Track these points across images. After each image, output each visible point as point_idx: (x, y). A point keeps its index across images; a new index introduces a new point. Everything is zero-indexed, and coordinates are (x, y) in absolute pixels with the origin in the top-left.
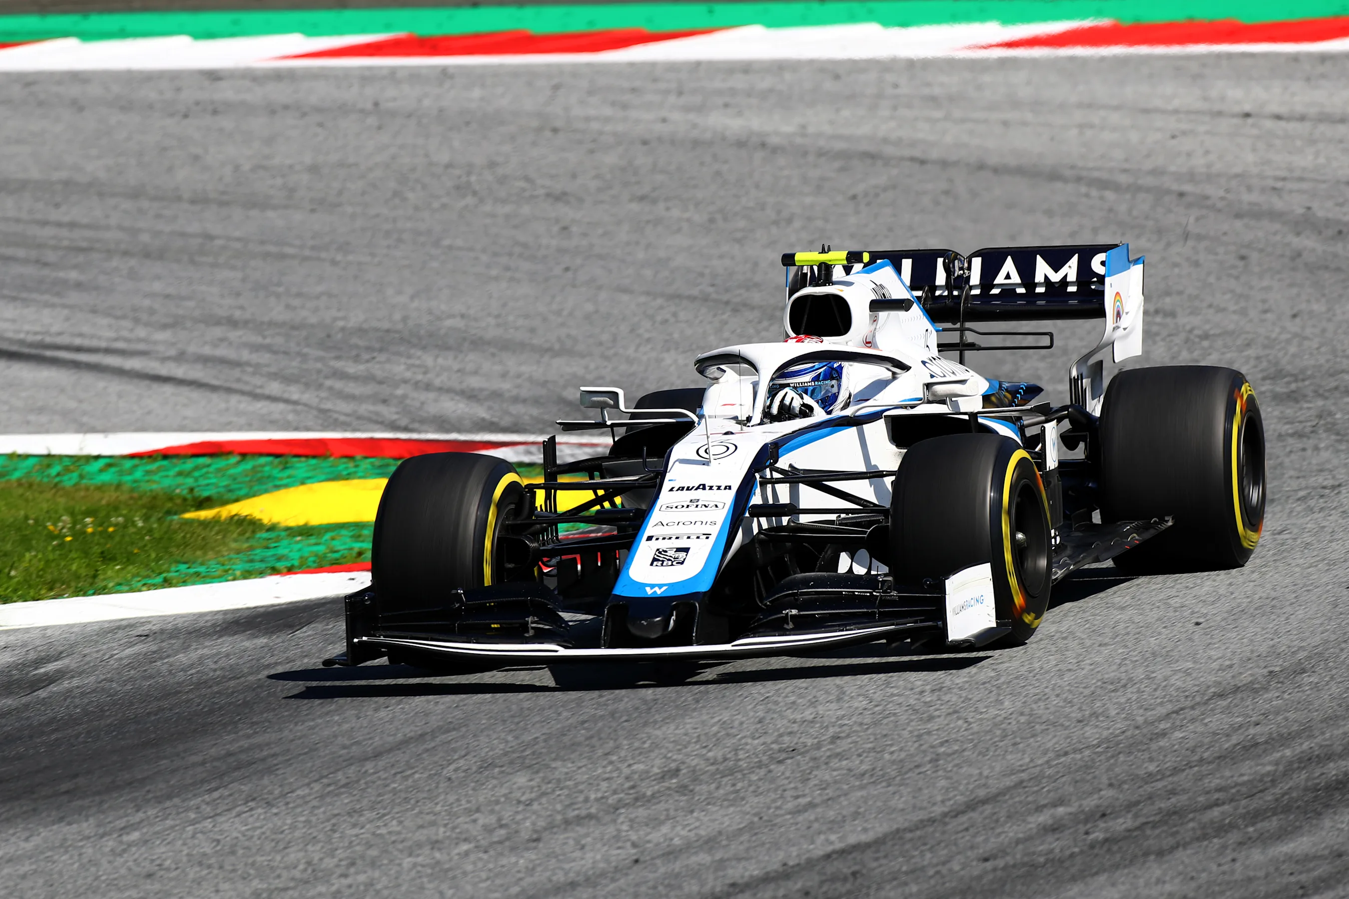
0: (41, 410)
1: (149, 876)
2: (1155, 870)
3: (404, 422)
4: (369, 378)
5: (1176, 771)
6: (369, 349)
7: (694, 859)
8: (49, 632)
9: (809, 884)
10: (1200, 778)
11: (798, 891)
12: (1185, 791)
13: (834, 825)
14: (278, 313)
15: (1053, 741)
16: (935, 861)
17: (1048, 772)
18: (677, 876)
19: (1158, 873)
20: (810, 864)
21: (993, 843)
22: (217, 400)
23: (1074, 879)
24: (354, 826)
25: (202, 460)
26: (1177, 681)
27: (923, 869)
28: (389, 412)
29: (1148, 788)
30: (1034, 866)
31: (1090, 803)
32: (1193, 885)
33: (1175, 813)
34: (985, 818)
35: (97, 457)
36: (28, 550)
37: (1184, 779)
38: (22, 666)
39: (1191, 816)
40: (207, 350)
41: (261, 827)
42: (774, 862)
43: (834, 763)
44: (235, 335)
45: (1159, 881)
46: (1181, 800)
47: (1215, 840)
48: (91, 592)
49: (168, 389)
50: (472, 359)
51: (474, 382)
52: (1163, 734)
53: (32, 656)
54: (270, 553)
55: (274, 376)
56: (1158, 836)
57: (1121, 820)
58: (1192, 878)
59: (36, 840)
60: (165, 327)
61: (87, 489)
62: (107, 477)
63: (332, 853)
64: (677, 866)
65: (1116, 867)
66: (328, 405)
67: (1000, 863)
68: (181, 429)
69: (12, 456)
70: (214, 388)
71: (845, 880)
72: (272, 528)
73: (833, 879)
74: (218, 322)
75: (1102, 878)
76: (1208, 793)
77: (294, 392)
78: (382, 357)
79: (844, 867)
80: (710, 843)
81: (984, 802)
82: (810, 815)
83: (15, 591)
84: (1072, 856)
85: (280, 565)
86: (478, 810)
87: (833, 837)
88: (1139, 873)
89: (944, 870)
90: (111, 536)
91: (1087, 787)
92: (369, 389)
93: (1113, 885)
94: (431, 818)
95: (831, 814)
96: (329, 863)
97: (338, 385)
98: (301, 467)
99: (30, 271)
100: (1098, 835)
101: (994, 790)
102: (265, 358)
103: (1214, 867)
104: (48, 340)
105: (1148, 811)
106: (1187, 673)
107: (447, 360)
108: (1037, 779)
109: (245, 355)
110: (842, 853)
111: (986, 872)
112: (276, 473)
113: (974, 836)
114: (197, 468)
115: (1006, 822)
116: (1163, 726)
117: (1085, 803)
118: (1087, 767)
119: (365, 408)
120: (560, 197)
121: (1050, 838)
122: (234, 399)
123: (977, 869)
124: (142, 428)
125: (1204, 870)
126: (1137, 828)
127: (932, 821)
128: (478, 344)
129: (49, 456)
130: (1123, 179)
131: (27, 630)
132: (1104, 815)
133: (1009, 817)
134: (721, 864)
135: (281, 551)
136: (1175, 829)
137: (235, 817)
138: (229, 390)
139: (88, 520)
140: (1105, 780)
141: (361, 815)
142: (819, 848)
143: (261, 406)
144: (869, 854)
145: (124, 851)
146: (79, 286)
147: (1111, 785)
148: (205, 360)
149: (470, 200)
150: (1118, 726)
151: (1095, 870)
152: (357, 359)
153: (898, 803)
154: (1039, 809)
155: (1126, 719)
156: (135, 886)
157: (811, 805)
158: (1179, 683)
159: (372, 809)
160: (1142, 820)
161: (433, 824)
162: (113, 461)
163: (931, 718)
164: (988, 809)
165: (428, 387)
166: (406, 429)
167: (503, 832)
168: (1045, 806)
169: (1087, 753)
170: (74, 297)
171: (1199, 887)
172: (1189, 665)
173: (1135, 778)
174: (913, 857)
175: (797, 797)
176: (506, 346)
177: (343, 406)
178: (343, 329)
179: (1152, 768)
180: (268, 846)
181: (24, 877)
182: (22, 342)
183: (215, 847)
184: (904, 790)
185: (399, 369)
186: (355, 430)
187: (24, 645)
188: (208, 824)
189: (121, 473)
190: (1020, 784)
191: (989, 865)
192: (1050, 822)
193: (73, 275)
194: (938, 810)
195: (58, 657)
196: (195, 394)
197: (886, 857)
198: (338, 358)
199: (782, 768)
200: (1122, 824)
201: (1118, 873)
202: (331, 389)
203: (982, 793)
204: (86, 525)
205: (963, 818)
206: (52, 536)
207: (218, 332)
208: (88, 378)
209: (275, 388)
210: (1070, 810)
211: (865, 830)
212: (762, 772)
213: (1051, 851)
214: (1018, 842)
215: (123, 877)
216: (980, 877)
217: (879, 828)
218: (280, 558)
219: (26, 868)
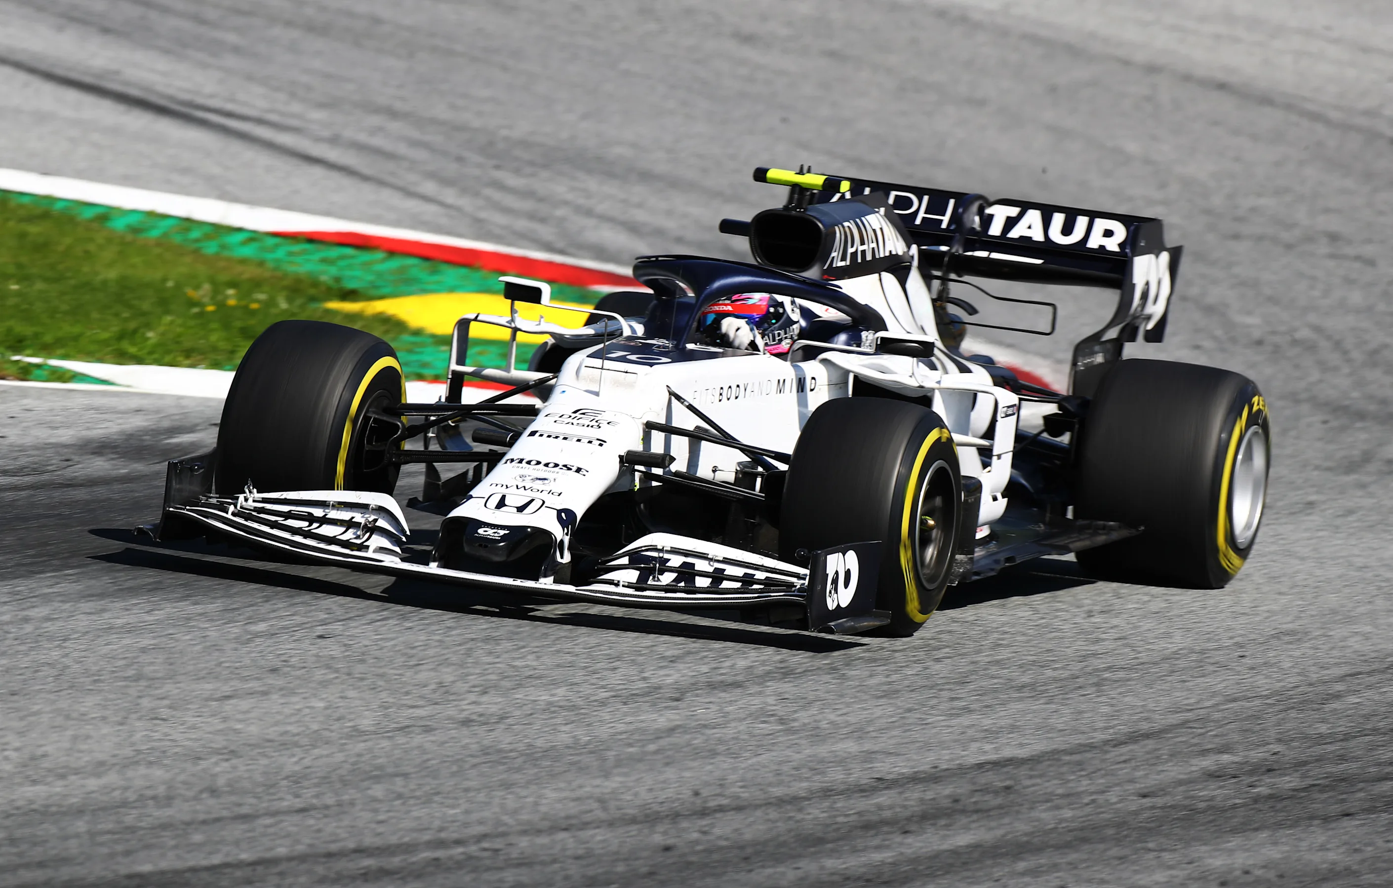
0: (185, 171)
1: (274, 670)
2: (1319, 836)
3: (560, 245)
4: (529, 194)
5: (1347, 737)
6: (532, 163)
7: (840, 746)
8: (184, 402)
9: (959, 791)
10: (1372, 748)
11: (948, 797)
12: (1356, 759)
13: (991, 734)
14: (441, 111)
15: (1222, 683)
16: (1093, 788)
17: (1217, 715)
18: (822, 761)
19: (1321, 839)
20: (961, 771)
21: (1153, 780)
22: (368, 191)
23: (1234, 831)
24: (490, 653)
25: (348, 251)
26: (1355, 643)
27: (1079, 794)
28: (546, 232)
29: (1318, 750)
30: (1194, 810)
31: (1257, 755)
32: (1358, 857)
33: (1343, 780)
34: (1148, 753)
35: (240, 230)
36: (167, 312)
37: (1357, 746)
38: (157, 432)
39: (1361, 785)
40: (363, 138)
41: (393, 639)
42: (924, 762)
43: (993, 670)
44: (395, 126)
45: (1323, 848)
46: (1351, 767)
47: (1384, 815)
48: (228, 367)
49: (318, 172)
50: (638, 191)
51: (640, 216)
52: (1337, 696)
53: (166, 424)
54: (414, 357)
55: (432, 175)
56: (1323, 801)
57: (1287, 778)
58: (1356, 851)
59: (159, 615)
60: (321, 106)
61: (229, 260)
62: (248, 251)
63: (464, 677)
64: (822, 750)
65: (1279, 825)
66: (483, 215)
67: (1159, 801)
68: (327, 213)
69: (151, 214)
70: (365, 178)
71: (996, 793)
72: (418, 332)
73: (985, 790)
74: (378, 110)
75: (1264, 835)
76: (1379, 764)
77: (450, 196)
78: (545, 174)
79: (996, 780)
80: (859, 732)
81: (1147, 736)
82: (965, 720)
83: (150, 353)
84: (1234, 807)
85: (426, 372)
86: (619, 658)
87: (988, 747)
88: (1303, 835)
89: (1101, 798)
90: (253, 313)
91: (1254, 738)
92: (528, 205)
93: (1275, 843)
94: (569, 658)
95: (987, 722)
96: (461, 686)
97: (497, 195)
98: (451, 274)
99: (188, 26)
100: (1262, 790)
101: (1157, 726)
102: (421, 155)
103: (1380, 843)
104: (200, 100)
105: (1317, 773)
106: (1366, 637)
107: (611, 188)
108: (1203, 720)
109: (402, 149)
110: (996, 764)
111: (1142, 809)
112: (423, 276)
113: (1135, 769)
114: (343, 257)
115: (1167, 761)
116: (1339, 687)
117: (1252, 753)
118: (1255, 717)
119: (522, 224)
120: (748, 39)
121: (1213, 785)
122: (386, 194)
123: (1134, 804)
124: (286, 206)
125: (1369, 845)
126: (1304, 789)
127: (1091, 747)
128: (646, 177)
129: (188, 220)
130: (1334, 115)
131: (161, 397)
132: (1269, 770)
133: (1172, 755)
134: (869, 756)
135: (426, 358)
136: (1344, 796)
137: (369, 624)
138: (381, 183)
139: (231, 292)
140: (1273, 733)
141: (498, 644)
142: (972, 755)
143: (412, 204)
144: (1023, 771)
145: (249, 641)
146: (236, 50)
147: (1279, 741)
148: (360, 147)
149: (652, 26)
150: (1291, 680)
151: (1256, 825)
152: (517, 171)
153: (1057, 722)
154: (1204, 752)
155: (1299, 674)
156: (258, 679)
157: (968, 710)
158: (1357, 647)
159: (510, 639)
160: (1310, 782)
161: (572, 665)
162: (255, 237)
163: (1098, 641)
164: (1150, 744)
165: (589, 213)
166: (562, 252)
167: (642, 685)
168: (1208, 750)
169: (1257, 702)
170: (231, 61)
171: (1363, 861)
172: (1368, 629)
173: (1306, 737)
174: (1069, 781)
175: (952, 699)
176: (674, 183)
177: (500, 219)
178: (506, 139)
179: (1323, 728)
180: (400, 660)
181: (144, 650)
182: (171, 98)
183: (344, 652)
184: (1066, 711)
185: (560, 189)
186: (509, 244)
187: (158, 412)
188: (337, 627)
189: (264, 249)
190: (1184, 724)
191: (1147, 802)
192: (1213, 768)
193: (232, 38)
194: (1100, 736)
195: (191, 429)
196: (346, 181)
197: (1041, 776)
198: (497, 167)
199: (938, 666)
200: (1288, 782)
201: (1281, 832)
202: (488, 199)
203: (1145, 726)
204: (227, 297)
205: (1124, 749)
206: (192, 303)
207: (375, 120)
208: (236, 146)
209: (429, 187)
210: (1236, 759)
211: (1021, 745)
212: (918, 668)
213: (1212, 799)
214: (1180, 783)
215: (246, 667)
216: (1136, 813)
217: (1036, 746)
218: (425, 365)
219: (146, 642)
